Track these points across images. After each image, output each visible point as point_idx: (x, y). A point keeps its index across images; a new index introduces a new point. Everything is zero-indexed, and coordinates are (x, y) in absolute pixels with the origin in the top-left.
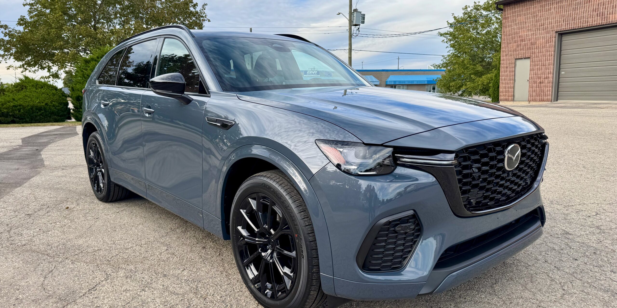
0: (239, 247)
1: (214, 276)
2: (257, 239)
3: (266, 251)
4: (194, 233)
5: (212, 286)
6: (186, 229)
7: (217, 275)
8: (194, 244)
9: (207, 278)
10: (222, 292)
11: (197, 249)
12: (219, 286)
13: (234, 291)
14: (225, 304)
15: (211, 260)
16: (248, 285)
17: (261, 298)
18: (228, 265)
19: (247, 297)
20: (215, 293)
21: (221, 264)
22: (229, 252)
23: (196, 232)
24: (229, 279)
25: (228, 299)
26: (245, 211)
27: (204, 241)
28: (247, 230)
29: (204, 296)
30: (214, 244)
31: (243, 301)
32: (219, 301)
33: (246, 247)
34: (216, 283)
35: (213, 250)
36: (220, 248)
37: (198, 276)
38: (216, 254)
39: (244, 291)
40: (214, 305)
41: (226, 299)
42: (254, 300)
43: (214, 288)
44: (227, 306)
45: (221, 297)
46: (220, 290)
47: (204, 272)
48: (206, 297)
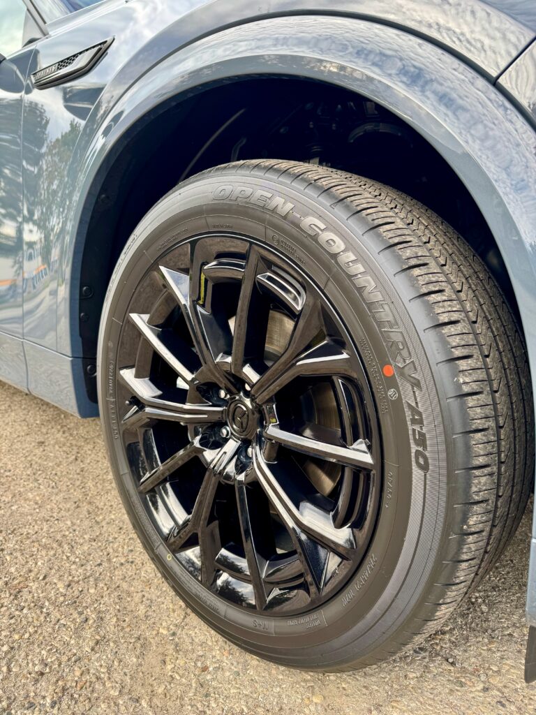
0: (126, 433)
1: (55, 515)
2: (187, 406)
3: (219, 444)
4: (24, 414)
5: (45, 547)
6: (9, 406)
7: (63, 513)
8: (19, 436)
9: (36, 521)
10: (73, 567)
11: (24, 447)
12: (66, 547)
13: (109, 560)
14: (81, 613)
15: (54, 472)
16: (152, 550)
17: (198, 597)
18: (96, 486)
19: (148, 583)
20: (53, 571)
21: (78, 483)
22: (100, 454)
23: (29, 412)
24: (97, 523)
25: (92, 591)
26: (146, 317)
27: (44, 430)
28: (152, 380)
29: (16, 582)
30: (65, 436)
31: (137, 598)
32: (62, 599)
33: (146, 433)
34: (59, 537)
35: (61, 450)
36: (79, 444)
37: (12, 514)
38: (67, 458)
39: (138, 561)
40: (42, 618)
41: (85, 591)
42: (172, 593)
43: (52, 553)
44: (87, 620)
45: (69, 586)
46: (68, 557)
47: (32, 503)
48: (22, 585)
